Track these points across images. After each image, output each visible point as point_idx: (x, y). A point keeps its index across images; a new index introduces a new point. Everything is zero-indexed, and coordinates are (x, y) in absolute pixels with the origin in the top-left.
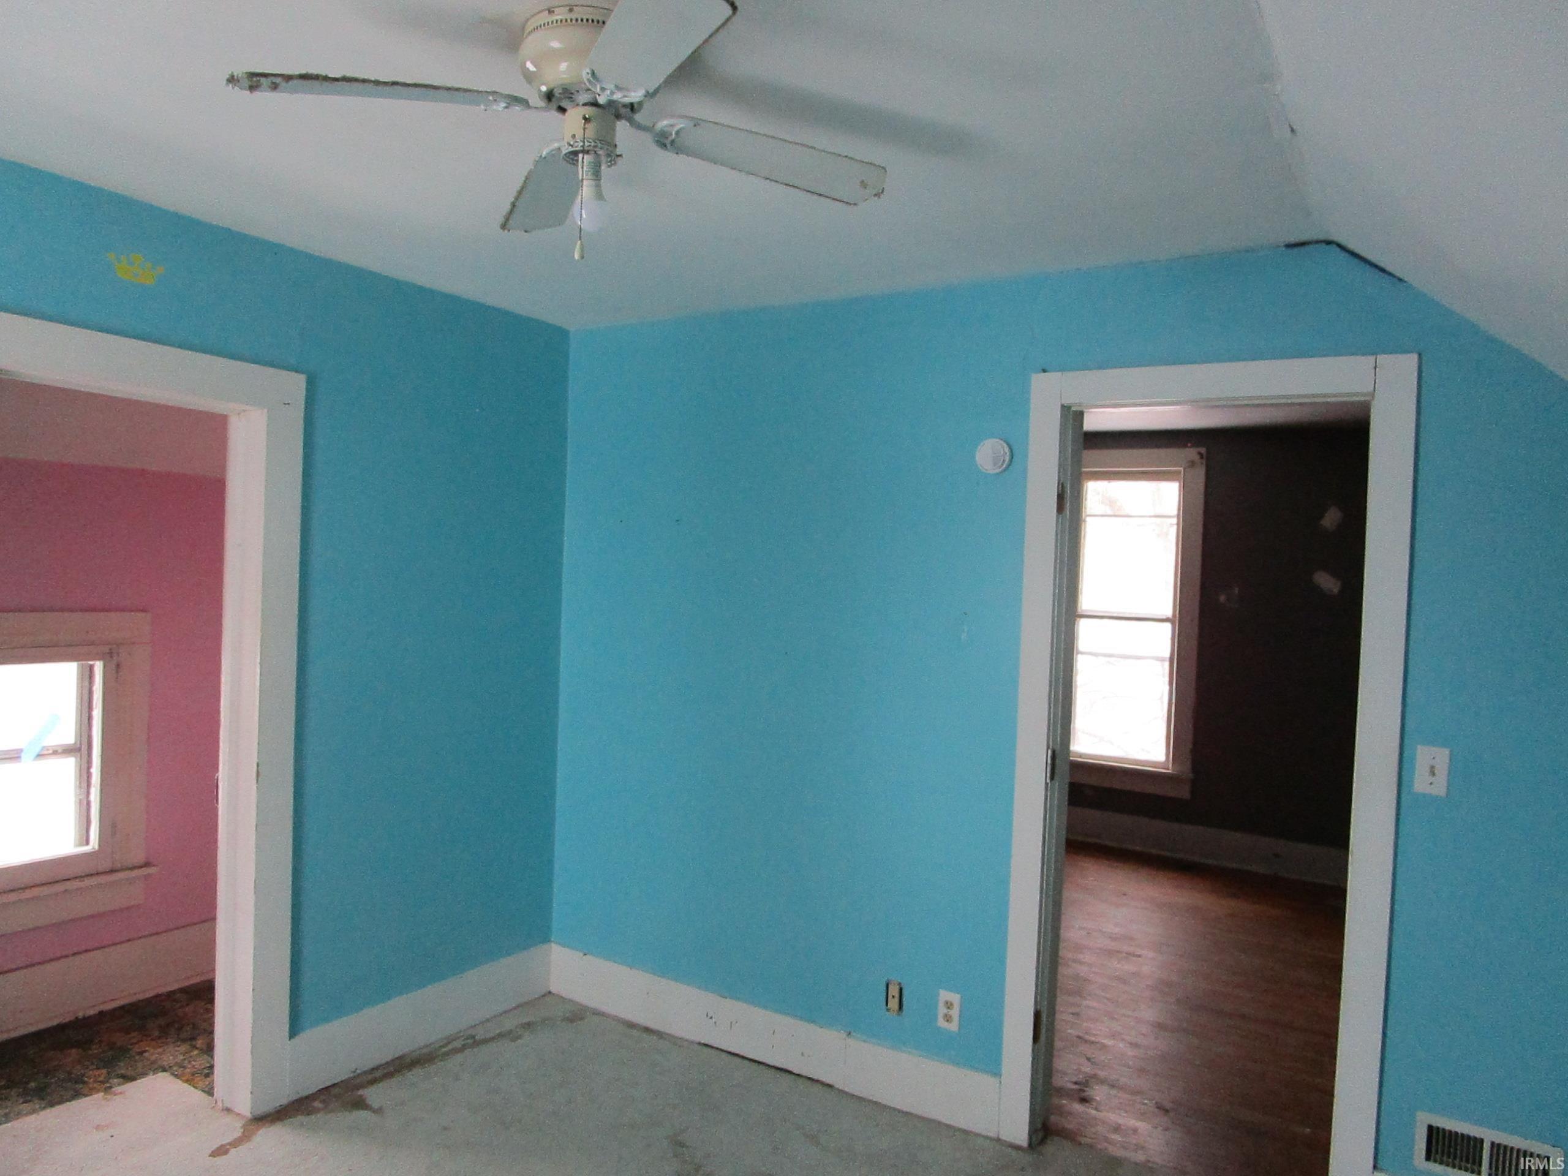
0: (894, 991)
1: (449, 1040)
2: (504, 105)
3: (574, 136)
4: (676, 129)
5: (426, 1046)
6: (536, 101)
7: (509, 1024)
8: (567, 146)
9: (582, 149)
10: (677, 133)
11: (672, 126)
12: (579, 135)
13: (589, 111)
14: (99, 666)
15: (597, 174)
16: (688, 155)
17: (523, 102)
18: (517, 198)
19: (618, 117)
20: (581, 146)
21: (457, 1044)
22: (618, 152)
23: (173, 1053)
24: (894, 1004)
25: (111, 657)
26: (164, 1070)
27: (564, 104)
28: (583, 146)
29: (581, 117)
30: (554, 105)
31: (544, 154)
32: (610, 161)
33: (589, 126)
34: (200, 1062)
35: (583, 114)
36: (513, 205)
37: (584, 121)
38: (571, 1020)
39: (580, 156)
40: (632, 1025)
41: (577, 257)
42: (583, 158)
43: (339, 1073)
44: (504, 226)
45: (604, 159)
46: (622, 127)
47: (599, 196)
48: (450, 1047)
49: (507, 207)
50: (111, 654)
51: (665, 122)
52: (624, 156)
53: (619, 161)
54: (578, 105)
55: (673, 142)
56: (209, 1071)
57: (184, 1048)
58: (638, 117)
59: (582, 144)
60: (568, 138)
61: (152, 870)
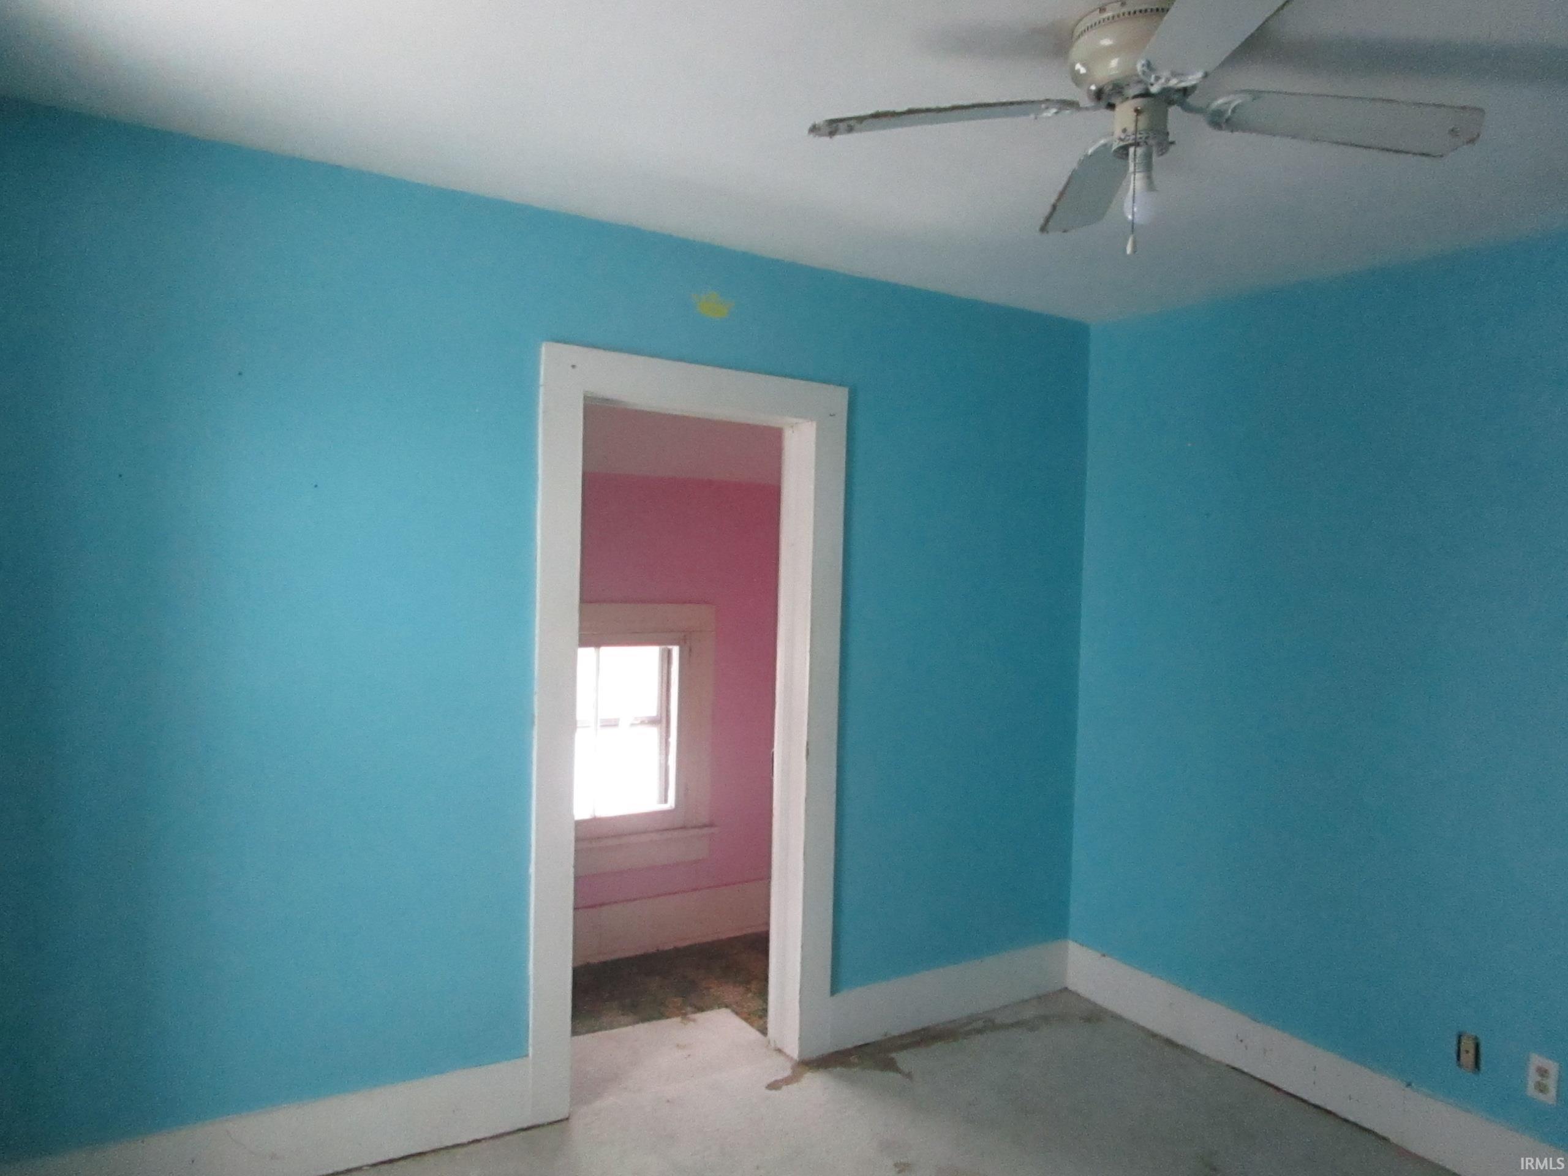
0: (1468, 1045)
1: (972, 1019)
2: (1054, 110)
3: (1124, 130)
4: (1233, 106)
5: (950, 1022)
6: (1085, 101)
7: (1028, 1013)
8: (1118, 141)
9: (1134, 141)
10: (1233, 111)
11: (1229, 103)
12: (1131, 128)
13: (1139, 103)
14: (675, 650)
15: (1148, 167)
16: (1244, 131)
17: (1072, 105)
18: (1059, 199)
19: (1171, 103)
20: (1133, 140)
21: (979, 1024)
22: (1171, 139)
23: (731, 992)
24: (1468, 1058)
25: (685, 643)
26: (727, 1007)
27: (1113, 101)
28: (1135, 139)
29: (1132, 110)
30: (1103, 103)
31: (1090, 151)
32: (1162, 149)
33: (1142, 118)
34: (755, 1004)
35: (1136, 106)
36: (1054, 207)
37: (1135, 114)
38: (1088, 1019)
39: (1132, 150)
40: (1154, 1035)
41: (1129, 250)
42: (1135, 151)
43: (872, 1034)
44: (1043, 229)
45: (1155, 149)
46: (1174, 112)
47: (1150, 185)
48: (970, 1027)
49: (1048, 209)
50: (685, 640)
51: (1220, 101)
52: (1177, 142)
53: (1172, 148)
54: (1127, 98)
55: (1227, 120)
56: (764, 1012)
57: (741, 989)
58: (1191, 100)
59: (1133, 137)
60: (1118, 133)
61: (713, 830)
